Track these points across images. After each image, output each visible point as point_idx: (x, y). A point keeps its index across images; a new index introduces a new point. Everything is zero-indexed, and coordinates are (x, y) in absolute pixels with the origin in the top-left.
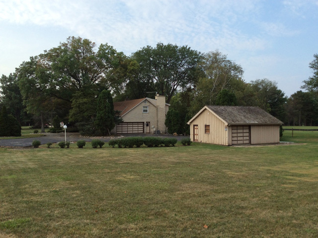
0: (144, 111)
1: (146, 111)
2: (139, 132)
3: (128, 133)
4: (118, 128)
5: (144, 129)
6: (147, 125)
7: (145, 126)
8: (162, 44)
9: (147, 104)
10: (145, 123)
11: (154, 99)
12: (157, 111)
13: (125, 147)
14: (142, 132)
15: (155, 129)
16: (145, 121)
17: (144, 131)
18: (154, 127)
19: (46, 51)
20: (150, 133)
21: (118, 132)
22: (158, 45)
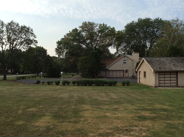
0: (124, 63)
1: (126, 63)
2: (121, 76)
3: (113, 77)
4: (106, 74)
5: (124, 74)
6: (126, 72)
7: (125, 73)
8: (141, 19)
9: (126, 58)
10: (125, 70)
11: (132, 55)
12: (133, 63)
13: (82, 85)
14: (123, 76)
15: (131, 75)
16: (125, 69)
17: (124, 75)
18: (131, 73)
19: (70, 31)
20: (128, 77)
21: (106, 76)
22: (138, 20)
